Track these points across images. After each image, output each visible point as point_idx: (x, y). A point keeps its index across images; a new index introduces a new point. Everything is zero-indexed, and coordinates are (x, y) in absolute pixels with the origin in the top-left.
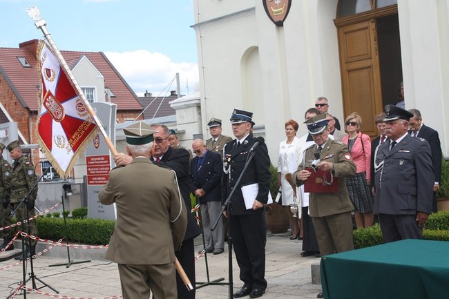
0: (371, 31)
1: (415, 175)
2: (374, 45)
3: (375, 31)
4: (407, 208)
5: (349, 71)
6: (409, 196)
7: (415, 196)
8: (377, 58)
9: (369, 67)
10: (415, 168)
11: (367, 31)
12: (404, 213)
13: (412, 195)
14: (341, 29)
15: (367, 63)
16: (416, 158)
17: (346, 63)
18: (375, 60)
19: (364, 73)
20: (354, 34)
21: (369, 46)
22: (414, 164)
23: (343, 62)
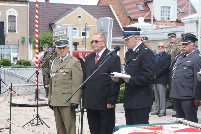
1: (193, 76)
7: (192, 89)
10: (193, 72)
16: (194, 66)
22: (193, 69)
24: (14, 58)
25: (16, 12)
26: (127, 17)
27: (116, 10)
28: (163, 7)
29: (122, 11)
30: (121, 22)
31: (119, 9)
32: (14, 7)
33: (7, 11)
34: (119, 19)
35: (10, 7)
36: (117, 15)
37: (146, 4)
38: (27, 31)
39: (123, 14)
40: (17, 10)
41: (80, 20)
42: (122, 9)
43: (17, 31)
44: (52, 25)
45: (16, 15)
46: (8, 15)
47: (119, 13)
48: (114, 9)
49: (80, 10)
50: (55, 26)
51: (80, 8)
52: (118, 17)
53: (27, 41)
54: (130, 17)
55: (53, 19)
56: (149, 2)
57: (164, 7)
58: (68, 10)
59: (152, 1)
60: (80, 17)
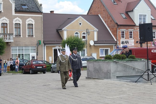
24: (32, 57)
25: (33, 21)
26: (114, 23)
27: (105, 18)
28: (140, 15)
29: (110, 19)
30: (109, 27)
31: (107, 17)
32: (32, 17)
33: (26, 20)
34: (107, 25)
35: (29, 17)
36: (106, 22)
37: (127, 13)
38: (42, 35)
39: (111, 21)
40: (34, 19)
41: (80, 26)
42: (110, 17)
43: (34, 35)
44: (59, 31)
45: (34, 23)
46: (27, 23)
47: (107, 20)
48: (103, 17)
49: (80, 18)
50: (62, 31)
51: (80, 17)
52: (106, 24)
53: (42, 43)
54: (117, 23)
55: (59, 26)
56: (130, 11)
57: (142, 15)
58: (69, 19)
59: (132, 11)
60: (80, 24)
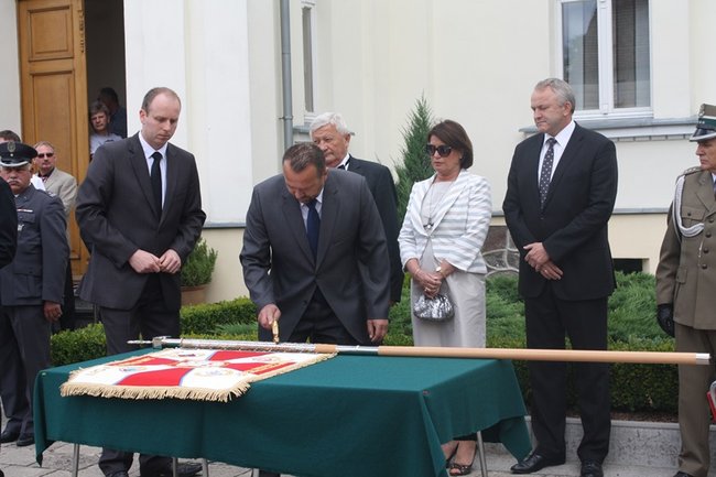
0: (75, 12)
1: (40, 247)
2: (79, 38)
3: (81, 14)
4: (27, 295)
5: (34, 75)
6: (31, 278)
7: (39, 278)
8: (84, 57)
9: (70, 72)
10: (40, 236)
11: (68, 11)
12: (22, 303)
13: (35, 276)
14: (23, 5)
15: (65, 65)
16: (42, 222)
17: (30, 61)
18: (80, 61)
19: (61, 81)
20: (45, 15)
21: (70, 39)
22: (39, 230)
23: (25, 59)
